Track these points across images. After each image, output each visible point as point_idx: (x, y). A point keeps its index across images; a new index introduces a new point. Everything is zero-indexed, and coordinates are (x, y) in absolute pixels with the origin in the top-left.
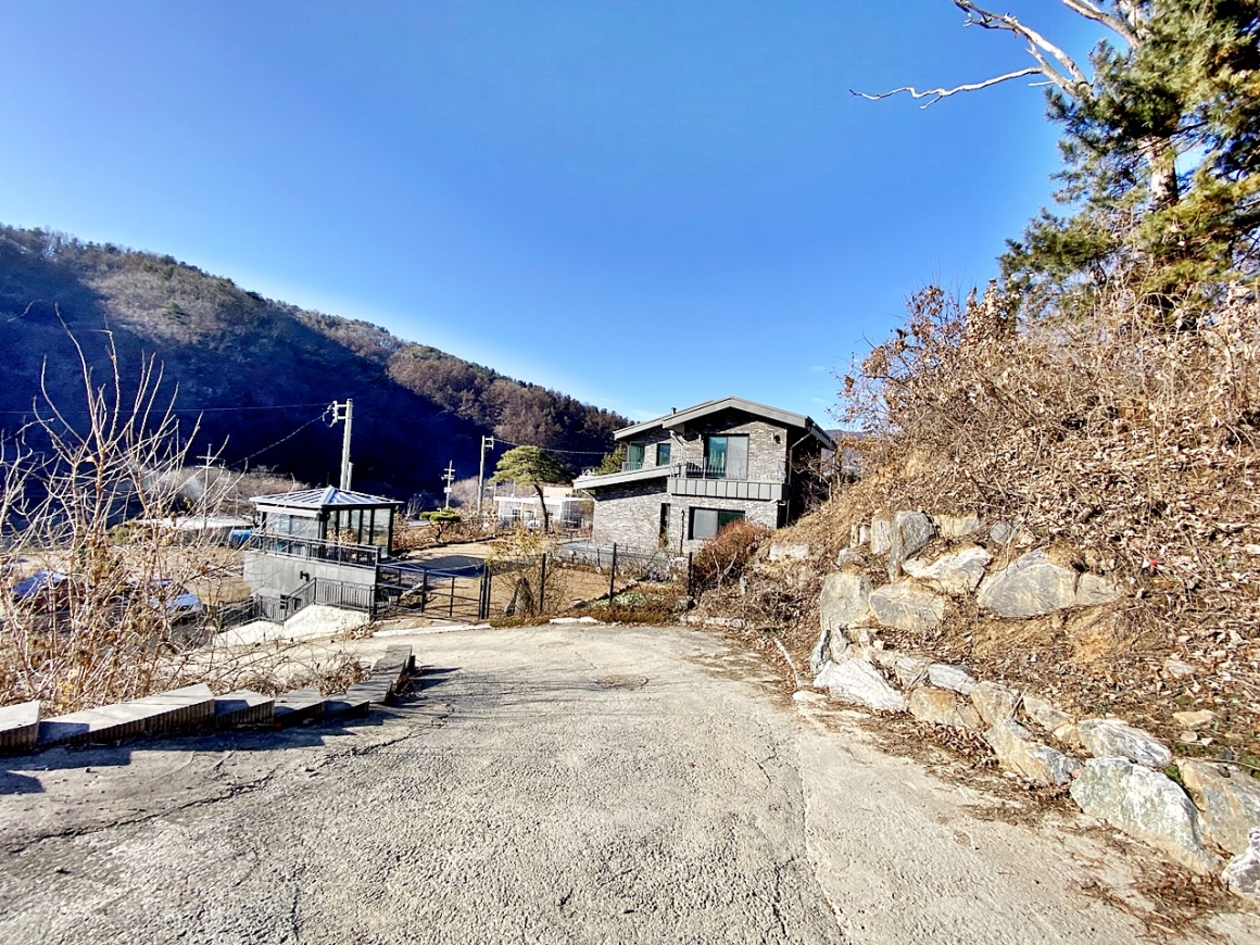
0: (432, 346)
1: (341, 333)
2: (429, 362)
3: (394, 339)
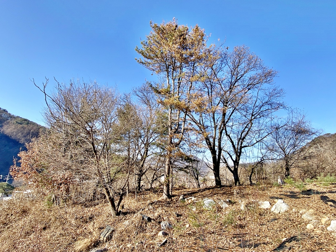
0: (25, 118)
2: (23, 125)
3: (10, 114)
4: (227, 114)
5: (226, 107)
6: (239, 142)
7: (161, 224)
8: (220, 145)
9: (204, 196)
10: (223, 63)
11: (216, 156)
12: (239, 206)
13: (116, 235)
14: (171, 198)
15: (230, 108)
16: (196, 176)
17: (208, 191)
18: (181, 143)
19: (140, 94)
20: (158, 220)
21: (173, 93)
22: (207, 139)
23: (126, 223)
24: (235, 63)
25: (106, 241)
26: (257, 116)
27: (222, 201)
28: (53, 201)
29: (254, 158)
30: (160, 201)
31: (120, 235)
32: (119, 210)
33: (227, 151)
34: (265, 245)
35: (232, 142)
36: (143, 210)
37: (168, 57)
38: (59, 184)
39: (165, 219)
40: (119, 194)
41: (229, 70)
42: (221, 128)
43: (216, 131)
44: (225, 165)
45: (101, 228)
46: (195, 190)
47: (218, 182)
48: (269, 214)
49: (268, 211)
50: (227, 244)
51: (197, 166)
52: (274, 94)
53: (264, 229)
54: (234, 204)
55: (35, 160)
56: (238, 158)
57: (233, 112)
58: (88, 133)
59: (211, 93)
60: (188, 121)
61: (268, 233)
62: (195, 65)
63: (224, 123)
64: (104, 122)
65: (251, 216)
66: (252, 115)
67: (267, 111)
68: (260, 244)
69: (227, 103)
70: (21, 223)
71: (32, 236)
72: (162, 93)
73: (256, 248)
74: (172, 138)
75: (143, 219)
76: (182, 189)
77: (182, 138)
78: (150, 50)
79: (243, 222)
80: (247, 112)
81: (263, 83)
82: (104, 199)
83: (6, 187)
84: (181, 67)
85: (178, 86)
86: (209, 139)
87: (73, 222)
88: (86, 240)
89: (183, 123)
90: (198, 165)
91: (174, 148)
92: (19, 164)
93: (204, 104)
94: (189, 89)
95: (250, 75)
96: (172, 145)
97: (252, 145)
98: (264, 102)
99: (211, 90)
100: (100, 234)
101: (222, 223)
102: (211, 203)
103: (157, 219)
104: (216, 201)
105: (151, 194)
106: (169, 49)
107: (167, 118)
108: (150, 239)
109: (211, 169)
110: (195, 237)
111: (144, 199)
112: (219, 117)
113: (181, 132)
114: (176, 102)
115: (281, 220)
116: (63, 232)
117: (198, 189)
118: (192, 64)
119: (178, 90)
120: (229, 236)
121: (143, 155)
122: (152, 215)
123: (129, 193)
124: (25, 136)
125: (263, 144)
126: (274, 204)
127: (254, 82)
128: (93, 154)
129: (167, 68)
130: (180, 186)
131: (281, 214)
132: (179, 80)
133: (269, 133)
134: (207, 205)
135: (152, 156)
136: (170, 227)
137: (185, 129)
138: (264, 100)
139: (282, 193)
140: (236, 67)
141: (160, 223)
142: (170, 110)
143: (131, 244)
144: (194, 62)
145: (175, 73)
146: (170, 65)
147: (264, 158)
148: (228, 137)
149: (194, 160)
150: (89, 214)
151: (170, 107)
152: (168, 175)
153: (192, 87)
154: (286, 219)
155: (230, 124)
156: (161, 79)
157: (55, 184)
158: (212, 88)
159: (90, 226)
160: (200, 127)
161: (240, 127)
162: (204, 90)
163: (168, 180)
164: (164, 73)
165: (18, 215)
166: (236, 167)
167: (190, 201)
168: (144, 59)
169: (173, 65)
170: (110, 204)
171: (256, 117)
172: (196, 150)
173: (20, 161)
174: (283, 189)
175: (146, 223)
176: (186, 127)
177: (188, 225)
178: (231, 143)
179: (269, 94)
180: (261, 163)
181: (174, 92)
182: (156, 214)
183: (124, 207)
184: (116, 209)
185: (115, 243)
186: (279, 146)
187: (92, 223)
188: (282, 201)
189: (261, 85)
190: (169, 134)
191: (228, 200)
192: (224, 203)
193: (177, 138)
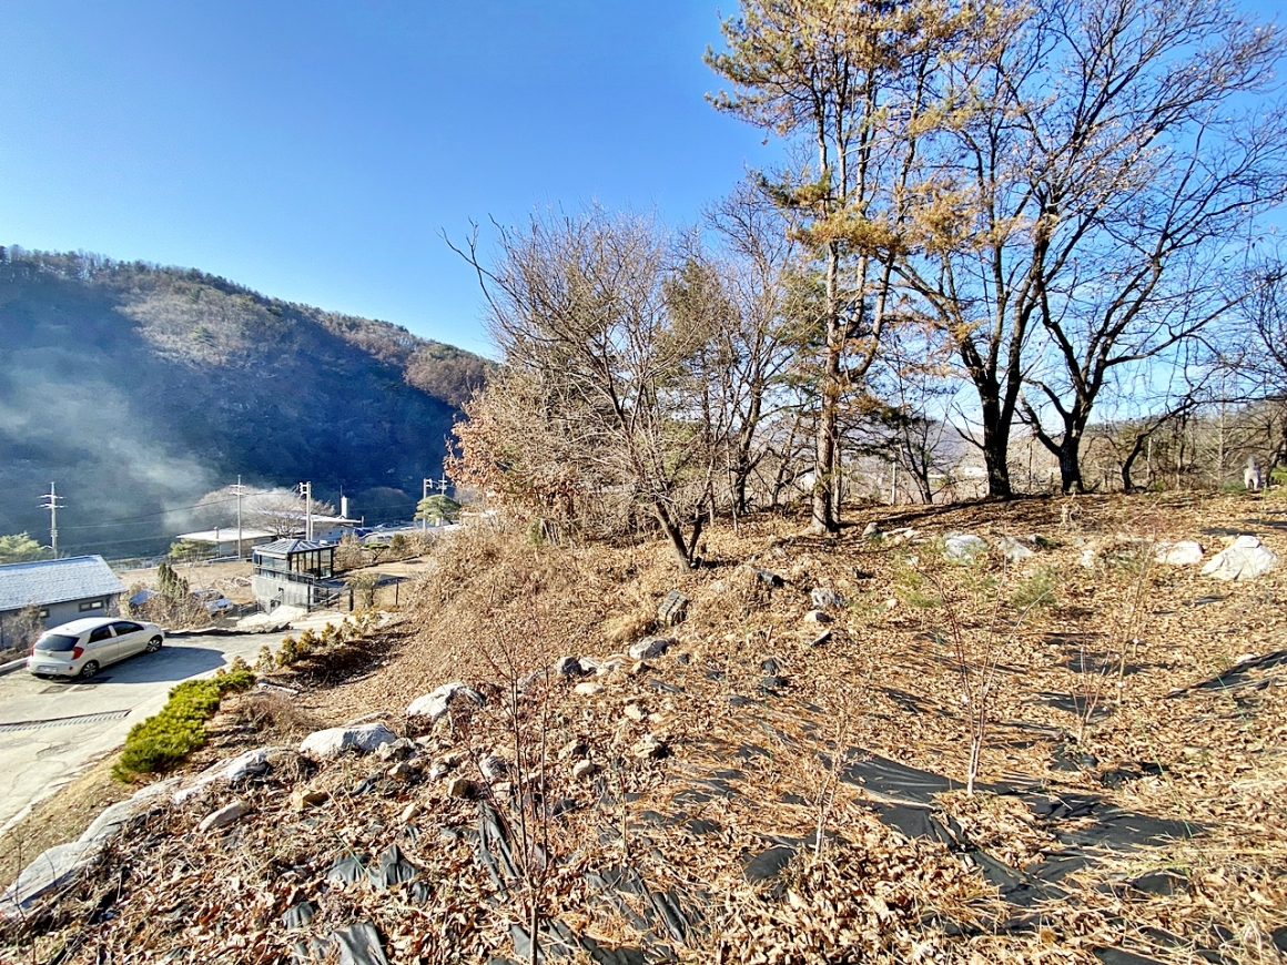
0: (448, 343)
1: (361, 336)
2: (446, 361)
3: (414, 337)
4: (1053, 244)
5: (1052, 216)
6: (1096, 345)
7: (813, 594)
8: (1015, 364)
9: (946, 527)
10: (1048, 32)
11: (998, 402)
12: (1074, 556)
13: (695, 612)
14: (839, 532)
15: (1070, 217)
16: (921, 469)
17: (961, 511)
18: (870, 369)
19: (730, 222)
20: (802, 584)
21: (841, 194)
22: (967, 347)
23: (715, 588)
24: (1104, 22)
25: (673, 624)
26: (1184, 237)
27: (1011, 539)
28: (544, 532)
29: (1153, 400)
30: (805, 538)
31: (703, 612)
32: (695, 556)
33: (1041, 383)
34: (1164, 671)
35: (1067, 349)
36: (757, 558)
37: (822, 60)
38: (548, 496)
39: (821, 582)
40: (693, 517)
41: (1070, 60)
42: (1026, 304)
43: (1002, 313)
44: (1028, 430)
45: (656, 595)
46: (916, 509)
47: (1000, 486)
48: (1190, 581)
49: (1188, 571)
50: (1023, 658)
51: (925, 439)
52: (1274, 132)
53: (1166, 625)
54: (1053, 548)
55: (488, 442)
56: (1084, 404)
57: (1079, 234)
58: (596, 363)
59: (992, 169)
60: (899, 290)
61: (1182, 636)
62: (927, 68)
63: (1040, 282)
64: (633, 327)
65: (1116, 584)
66: (1165, 236)
67: (1233, 210)
68: (1146, 666)
69: (1057, 199)
70: (488, 577)
71: (514, 604)
72: (803, 203)
73: (1130, 677)
74: (838, 355)
75: (761, 579)
76: (870, 508)
77: (874, 351)
78: (756, 48)
79: (1086, 603)
80: (1142, 226)
81: (1225, 93)
82: (656, 529)
83: (443, 504)
84: (870, 90)
85: (861, 166)
86: (973, 346)
87: (592, 578)
88: (627, 618)
89: (878, 301)
90: (929, 435)
91: (847, 387)
92: (458, 453)
93: (962, 216)
94: (903, 170)
95: (1169, 64)
96: (838, 378)
97: (1152, 353)
98: (1221, 176)
99: (993, 156)
100: (657, 607)
101: (1006, 602)
102: (972, 547)
103: (798, 582)
104: (987, 538)
105: (776, 521)
106: (821, 24)
107: (820, 292)
108: (782, 627)
109: (977, 444)
110: (916, 633)
111: (758, 533)
112: (1018, 260)
113: (869, 333)
114: (853, 227)
115: (1237, 600)
116: (574, 599)
117: (926, 507)
118: (916, 67)
119: (859, 181)
120: (1030, 637)
121: (746, 416)
122: (784, 571)
123: (716, 516)
124: (457, 389)
125: (1202, 345)
126: (1219, 550)
127: (1185, 94)
128: (617, 419)
129: (819, 103)
130: (864, 500)
131: (1243, 582)
132: (864, 140)
133: (1234, 298)
134: (958, 551)
135: (775, 417)
136: (838, 601)
137: (886, 321)
138: (1225, 165)
139: (1254, 516)
140: (1104, 39)
141: (807, 591)
142: (832, 259)
143: (733, 636)
144: (926, 52)
145: (849, 117)
146: (829, 91)
147: (1196, 399)
148: (1052, 330)
149: (916, 421)
150: (625, 563)
151: (832, 248)
152: (826, 469)
153: (914, 159)
154: (1260, 600)
155: (1064, 281)
156: (797, 151)
157: (541, 496)
158: (994, 150)
159: (631, 590)
160: (941, 307)
161: (1106, 289)
162: (964, 162)
163: (828, 483)
164: (806, 126)
165: (479, 561)
166: (1074, 435)
167: (898, 539)
168: (734, 91)
169: (841, 88)
170: (671, 540)
171: (1180, 241)
172: (921, 385)
173: (460, 444)
174: (1263, 502)
175: (769, 590)
176: (888, 311)
177: (892, 602)
178: (1062, 353)
179: (1250, 138)
180: (1180, 416)
181: (844, 192)
182: (796, 570)
183: (708, 550)
184: (688, 554)
185: (693, 628)
186: (1267, 349)
187: (635, 582)
188: (1256, 543)
189: (1217, 103)
190: (830, 341)
191: (1032, 538)
192: (1018, 544)
193: (857, 354)
